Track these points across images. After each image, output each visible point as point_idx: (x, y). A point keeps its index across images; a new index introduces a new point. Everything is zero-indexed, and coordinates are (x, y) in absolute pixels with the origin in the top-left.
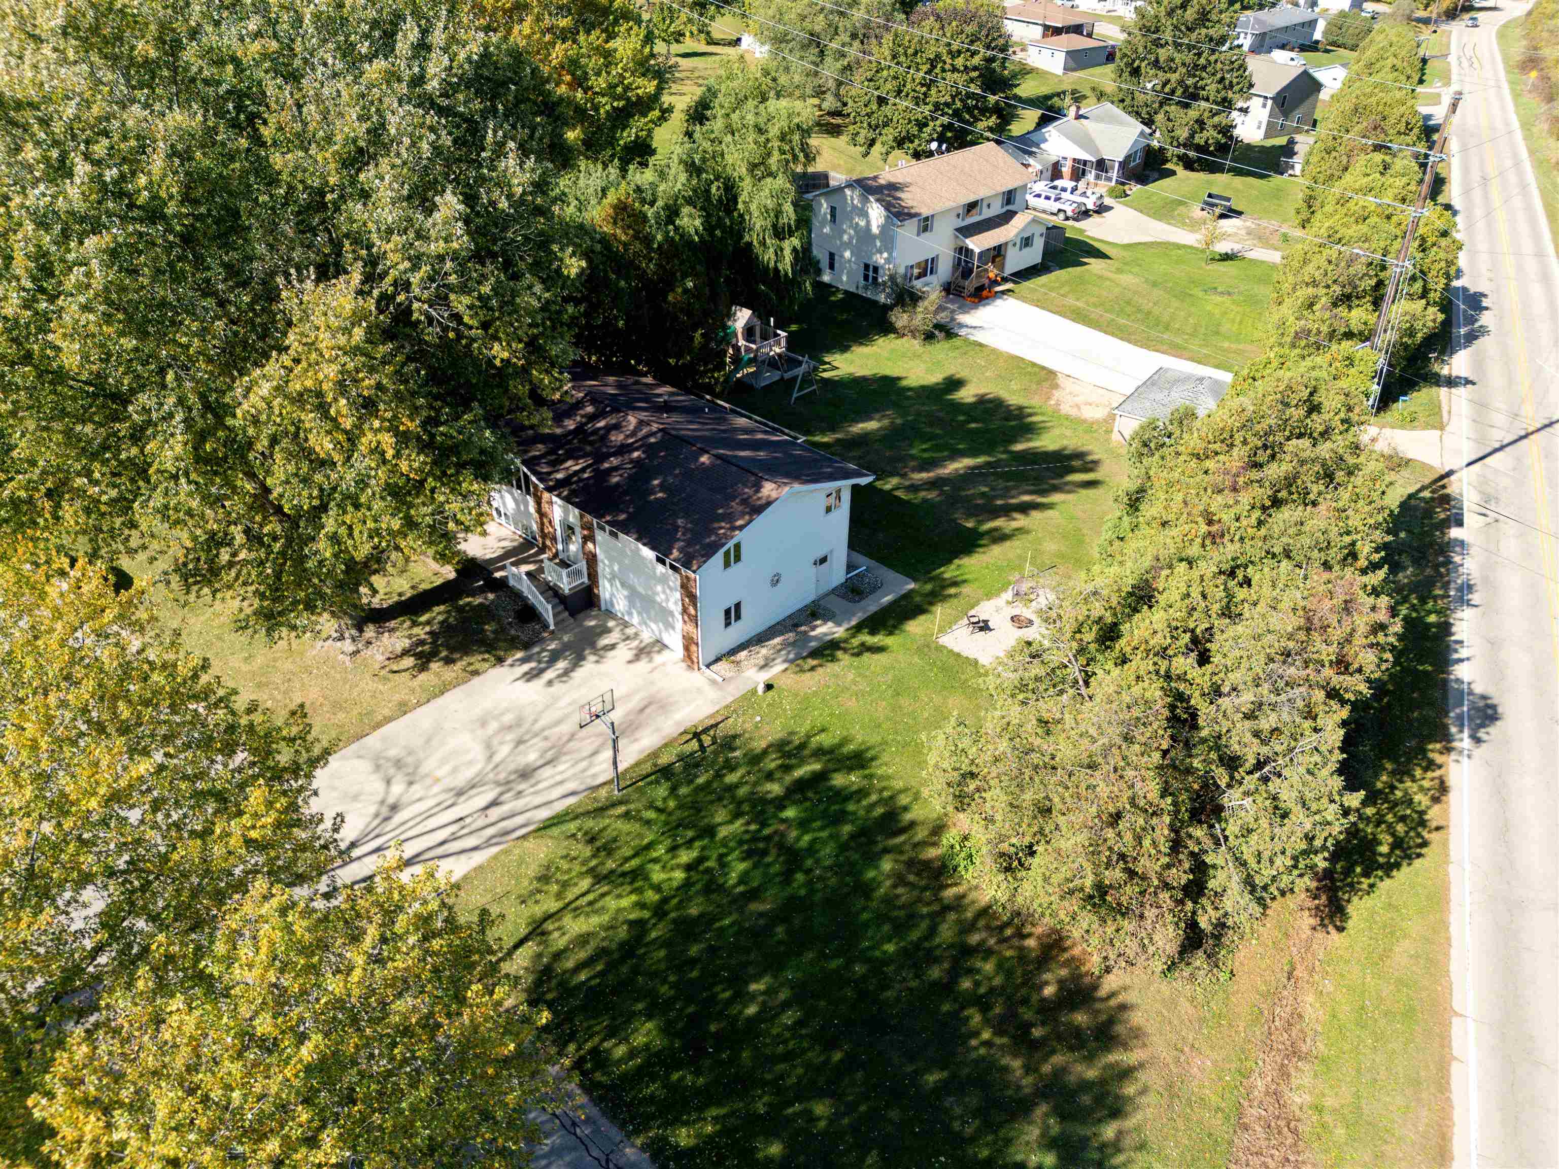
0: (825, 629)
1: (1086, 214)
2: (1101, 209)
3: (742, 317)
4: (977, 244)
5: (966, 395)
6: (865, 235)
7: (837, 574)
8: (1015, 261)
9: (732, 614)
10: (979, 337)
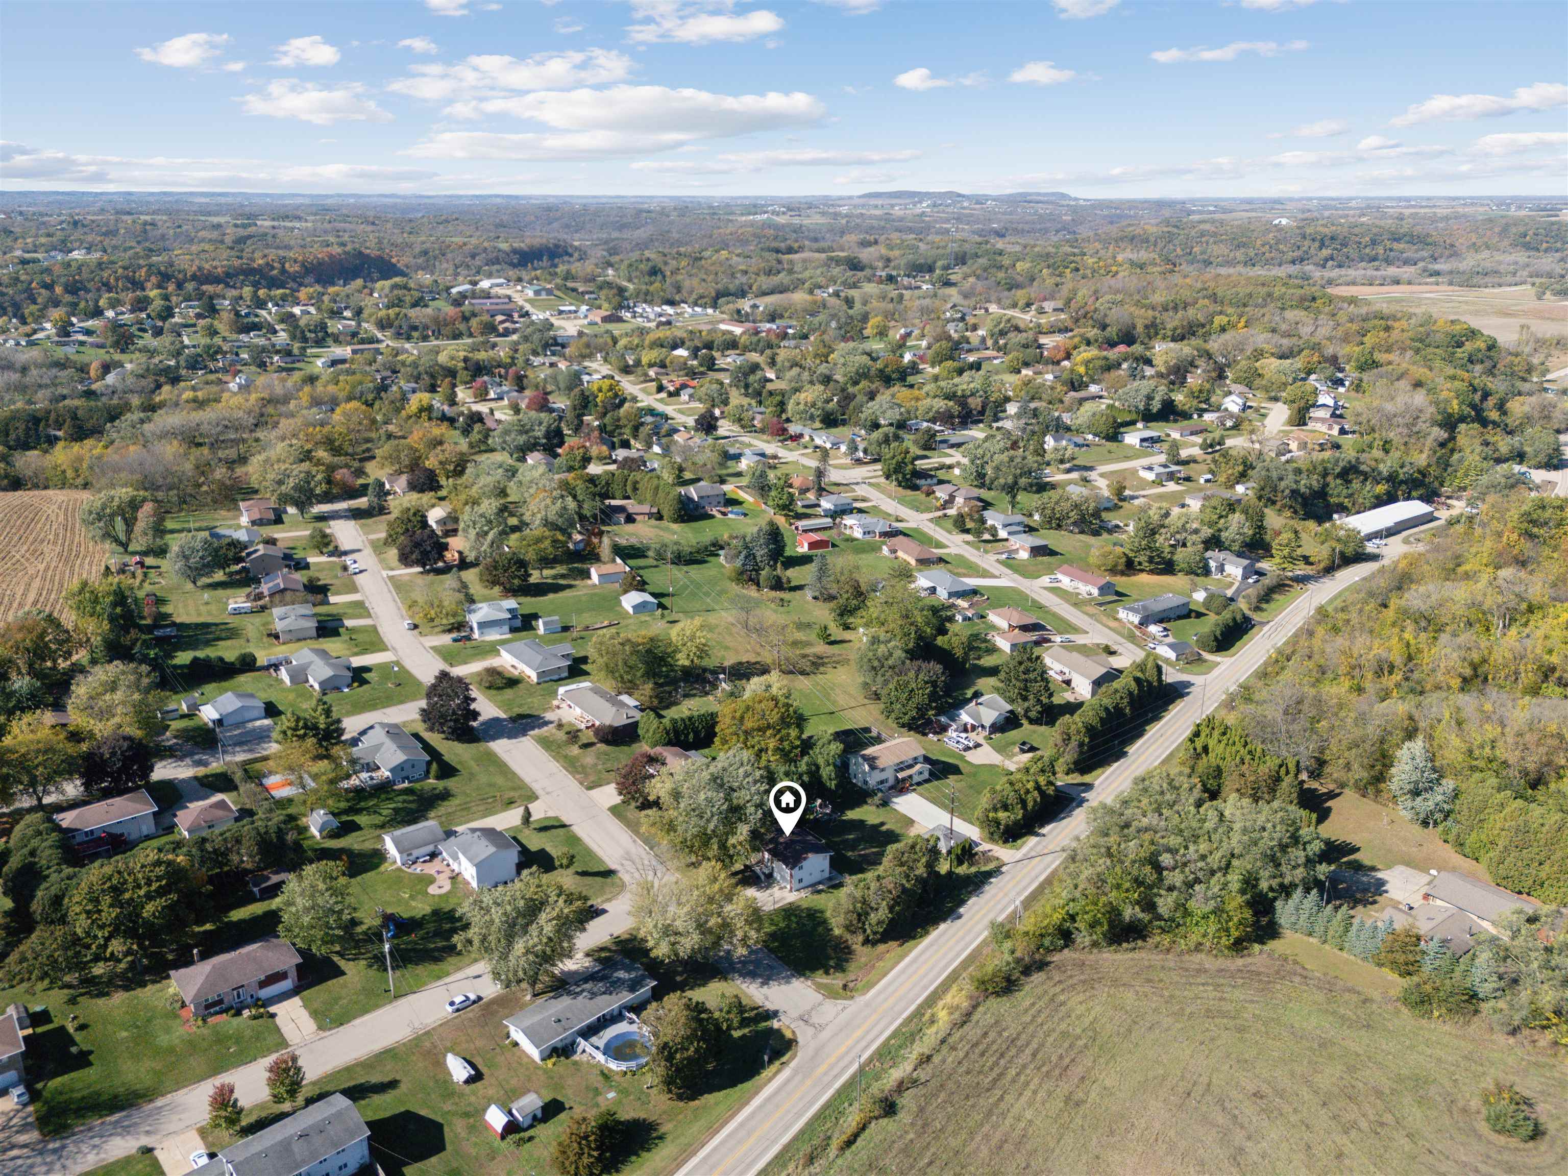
0: (821, 887)
1: (968, 748)
2: (978, 746)
3: (819, 801)
4: (901, 775)
5: (884, 828)
6: (864, 772)
7: (826, 874)
8: (917, 779)
9: (800, 881)
10: (896, 807)
